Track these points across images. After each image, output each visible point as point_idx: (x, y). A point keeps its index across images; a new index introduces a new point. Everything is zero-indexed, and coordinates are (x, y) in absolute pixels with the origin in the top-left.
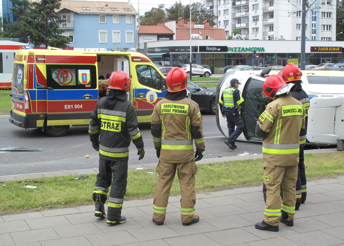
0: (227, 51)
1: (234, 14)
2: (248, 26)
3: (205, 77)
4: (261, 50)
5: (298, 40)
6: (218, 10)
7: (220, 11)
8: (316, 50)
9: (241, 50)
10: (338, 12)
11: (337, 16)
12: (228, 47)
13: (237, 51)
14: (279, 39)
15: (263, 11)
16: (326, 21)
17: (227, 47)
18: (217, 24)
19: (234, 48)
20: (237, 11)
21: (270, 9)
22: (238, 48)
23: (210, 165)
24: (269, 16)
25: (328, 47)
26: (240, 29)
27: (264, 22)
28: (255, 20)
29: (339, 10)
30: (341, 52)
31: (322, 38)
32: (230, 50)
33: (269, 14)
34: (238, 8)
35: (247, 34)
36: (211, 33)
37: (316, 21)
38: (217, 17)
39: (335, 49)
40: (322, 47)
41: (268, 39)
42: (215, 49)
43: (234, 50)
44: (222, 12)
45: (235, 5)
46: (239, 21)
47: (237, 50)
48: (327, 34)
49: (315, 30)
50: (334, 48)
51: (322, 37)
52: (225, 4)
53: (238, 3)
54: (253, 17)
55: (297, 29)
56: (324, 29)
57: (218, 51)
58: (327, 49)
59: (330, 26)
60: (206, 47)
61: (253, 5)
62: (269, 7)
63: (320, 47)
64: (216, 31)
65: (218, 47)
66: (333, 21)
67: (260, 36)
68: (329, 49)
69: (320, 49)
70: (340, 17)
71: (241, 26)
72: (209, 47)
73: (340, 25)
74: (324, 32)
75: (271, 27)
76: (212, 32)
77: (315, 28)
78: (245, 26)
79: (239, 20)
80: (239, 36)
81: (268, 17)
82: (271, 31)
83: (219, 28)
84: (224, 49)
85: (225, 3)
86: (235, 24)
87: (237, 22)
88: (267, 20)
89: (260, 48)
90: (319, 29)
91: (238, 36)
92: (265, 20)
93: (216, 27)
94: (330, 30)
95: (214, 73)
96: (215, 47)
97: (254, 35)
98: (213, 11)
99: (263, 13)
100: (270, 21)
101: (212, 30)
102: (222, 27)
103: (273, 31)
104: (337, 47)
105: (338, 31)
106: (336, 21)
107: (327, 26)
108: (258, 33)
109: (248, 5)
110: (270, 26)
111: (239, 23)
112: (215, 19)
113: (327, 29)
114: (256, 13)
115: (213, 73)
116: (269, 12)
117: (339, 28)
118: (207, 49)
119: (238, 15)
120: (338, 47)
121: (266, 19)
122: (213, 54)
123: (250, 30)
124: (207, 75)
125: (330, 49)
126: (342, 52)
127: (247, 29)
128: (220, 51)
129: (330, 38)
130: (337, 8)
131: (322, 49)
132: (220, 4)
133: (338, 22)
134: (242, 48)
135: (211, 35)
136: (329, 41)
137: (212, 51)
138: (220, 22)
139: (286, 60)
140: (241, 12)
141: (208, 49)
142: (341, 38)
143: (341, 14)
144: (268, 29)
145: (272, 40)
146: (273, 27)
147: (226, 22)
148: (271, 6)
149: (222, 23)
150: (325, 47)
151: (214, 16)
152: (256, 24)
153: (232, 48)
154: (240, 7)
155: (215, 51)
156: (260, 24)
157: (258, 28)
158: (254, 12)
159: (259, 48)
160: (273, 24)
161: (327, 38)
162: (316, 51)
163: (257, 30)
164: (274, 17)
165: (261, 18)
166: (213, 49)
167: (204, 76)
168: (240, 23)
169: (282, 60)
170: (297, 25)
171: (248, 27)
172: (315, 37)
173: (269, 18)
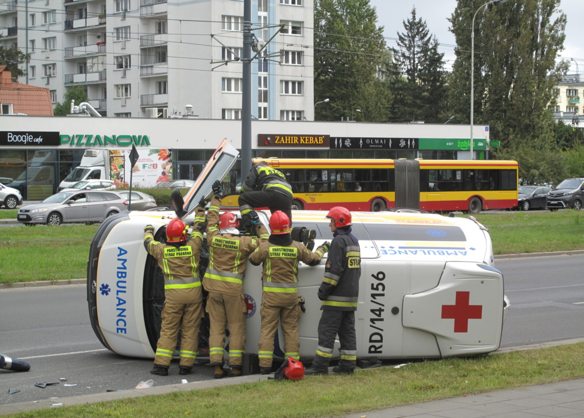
0: (58, 143)
1: (68, 50)
2: (106, 79)
3: (7, 208)
4: (141, 143)
5: (226, 118)
6: (30, 38)
7: (33, 41)
8: (271, 142)
9: (92, 141)
10: (319, 51)
11: (316, 59)
12: (60, 134)
13: (83, 144)
14: (183, 114)
15: (141, 45)
16: (291, 71)
17: (58, 133)
18: (27, 74)
19: (77, 136)
20: (76, 42)
21: (159, 39)
22: (86, 136)
23: (103, 404)
24: (156, 56)
25: (299, 136)
26: (86, 86)
27: (145, 71)
28: (122, 67)
29: (319, 45)
30: (328, 148)
31: (282, 112)
32: (65, 143)
33: (156, 53)
34: (79, 36)
35: (102, 100)
36: (16, 97)
37: (267, 71)
38: (28, 57)
39: (314, 140)
40: (284, 136)
41: (157, 116)
42: (29, 138)
43: (76, 141)
44: (39, 44)
45: (72, 28)
46: (81, 68)
47: (82, 142)
48: (294, 102)
49: (266, 93)
50: (311, 139)
51: (283, 109)
52: (48, 23)
53: (78, 23)
54: (117, 57)
55: (224, 89)
56: (287, 91)
57: (36, 144)
58: (296, 141)
59: (300, 83)
60: (6, 133)
61: (117, 29)
62: (156, 34)
63: (281, 136)
64: (28, 93)
65: (36, 134)
66: (306, 72)
67: (134, 104)
68: (299, 140)
69: (280, 139)
70: (322, 62)
71: (87, 80)
72: (15, 133)
73: (323, 81)
74: (287, 97)
75: (162, 85)
76: (19, 94)
77: (266, 89)
78: (98, 80)
79: (81, 64)
80: (87, 106)
81: (153, 58)
82: (160, 93)
83: (31, 83)
84: (52, 138)
85: (46, 22)
86: (73, 75)
87: (76, 69)
88: (152, 67)
89: (140, 137)
90: (276, 89)
91: (85, 107)
92: (147, 67)
93: (24, 83)
94: (299, 92)
95: (28, 198)
96: (30, 133)
97: (120, 102)
98: (16, 39)
99: (142, 49)
100: (159, 69)
101: (18, 89)
102: (38, 81)
103: (165, 92)
104: (318, 136)
105: (318, 96)
106: (314, 72)
107: (294, 83)
108: (129, 97)
109: (105, 28)
110: (160, 80)
111: (81, 73)
112: (21, 62)
113: (294, 92)
114: (123, 49)
115: (25, 197)
116: (156, 48)
117: (321, 88)
118: (10, 139)
119: (79, 52)
120: (321, 136)
121: (149, 63)
122: (25, 151)
123: (111, 91)
124: (11, 203)
125: (302, 140)
126: (330, 148)
127: (101, 87)
128: (41, 144)
129: (300, 113)
130: (315, 42)
131: (285, 141)
132: (33, 24)
133: (319, 75)
134: (95, 136)
135: (16, 102)
136: (299, 119)
137: (22, 144)
138: (33, 68)
139: (202, 165)
140: (86, 44)
141: (13, 139)
142: (326, 111)
143: (324, 56)
144: (153, 89)
145: (166, 118)
146: (165, 83)
147: (49, 67)
148: (160, 32)
149: (40, 71)
150: (291, 135)
151: (20, 52)
152: (124, 76)
153: (71, 136)
154: (86, 31)
155: (28, 144)
156: (134, 76)
157: (130, 85)
158: (120, 46)
159: (137, 136)
160: (166, 77)
161: (293, 112)
162: (269, 144)
163: (126, 89)
164: (169, 59)
165: (136, 61)
166: (24, 138)
167: (4, 206)
168: (86, 73)
169: (190, 167)
170: (223, 79)
171: (103, 82)
172: (265, 109)
173: (156, 62)
